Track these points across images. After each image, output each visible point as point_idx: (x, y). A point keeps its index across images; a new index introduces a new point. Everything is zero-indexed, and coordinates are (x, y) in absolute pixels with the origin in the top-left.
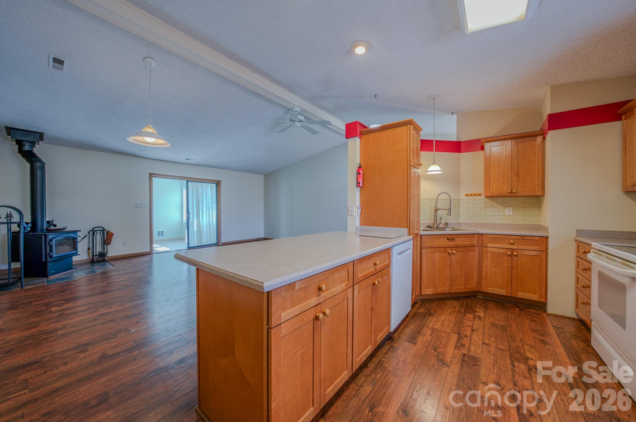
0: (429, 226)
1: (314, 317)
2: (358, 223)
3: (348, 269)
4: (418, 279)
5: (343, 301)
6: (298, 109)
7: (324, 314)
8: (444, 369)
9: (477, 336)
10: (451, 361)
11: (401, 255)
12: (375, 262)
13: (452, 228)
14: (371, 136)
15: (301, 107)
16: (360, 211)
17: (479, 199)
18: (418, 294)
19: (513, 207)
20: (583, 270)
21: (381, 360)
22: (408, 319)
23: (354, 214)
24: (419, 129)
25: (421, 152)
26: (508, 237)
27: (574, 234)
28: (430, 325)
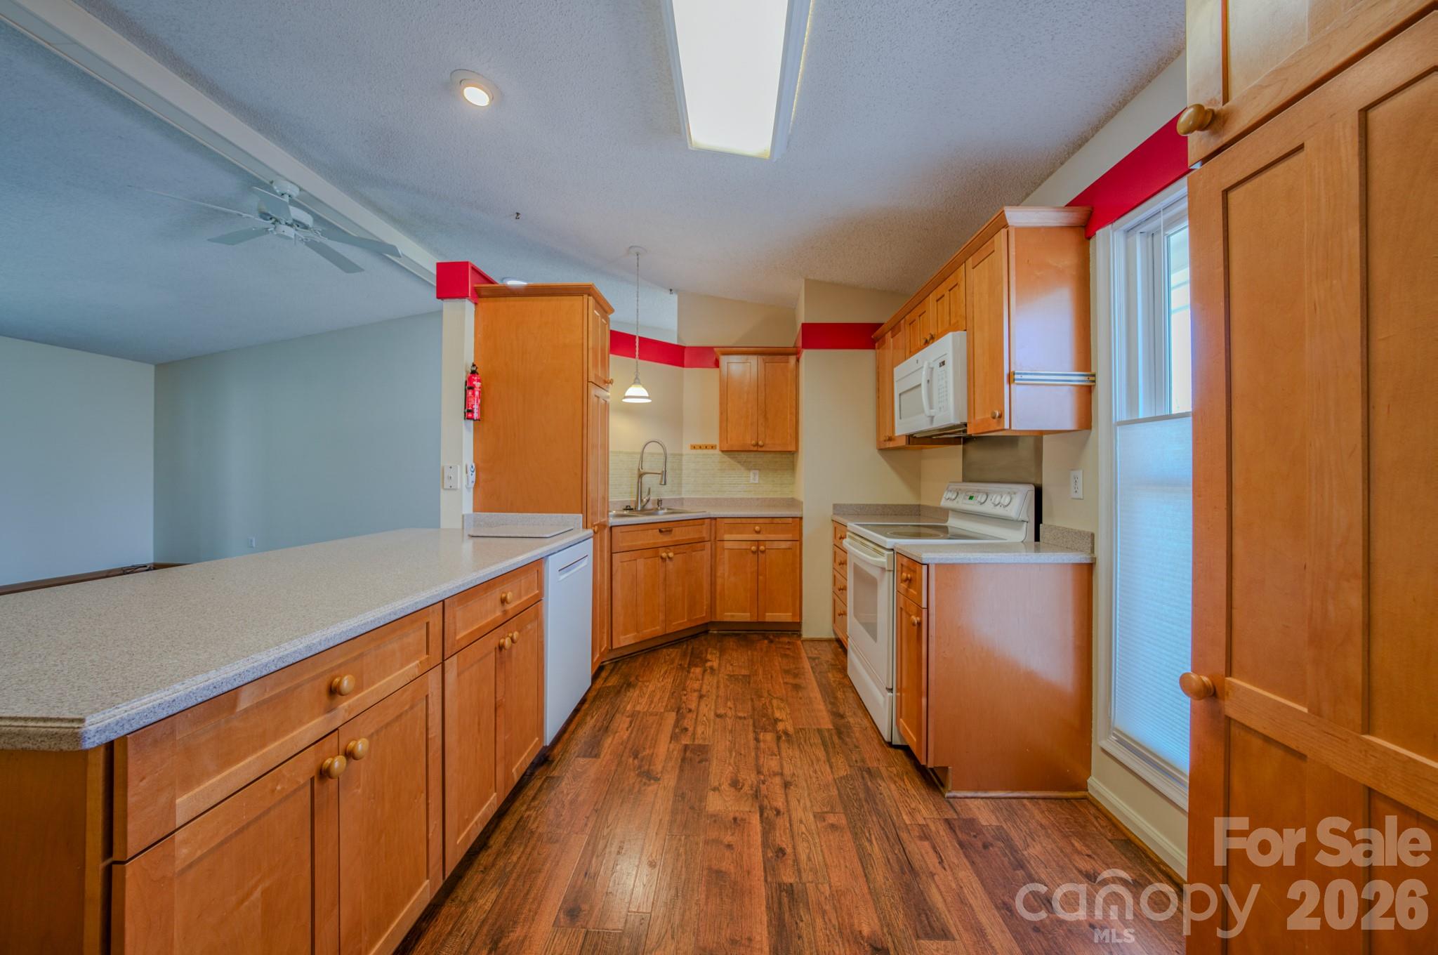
0: (628, 508)
1: (314, 773)
2: (467, 506)
3: (428, 624)
4: (606, 617)
5: (412, 708)
6: (295, 192)
7: (350, 755)
8: (650, 788)
9: (707, 705)
10: (663, 767)
11: (567, 572)
12: (504, 595)
13: (668, 509)
14: (502, 304)
15: (304, 187)
16: (473, 478)
17: (713, 455)
18: (605, 649)
19: (759, 470)
20: (840, 564)
21: (522, 817)
22: (586, 706)
23: (459, 485)
24: (607, 308)
25: (612, 357)
26: (753, 521)
27: (830, 511)
28: (629, 707)
